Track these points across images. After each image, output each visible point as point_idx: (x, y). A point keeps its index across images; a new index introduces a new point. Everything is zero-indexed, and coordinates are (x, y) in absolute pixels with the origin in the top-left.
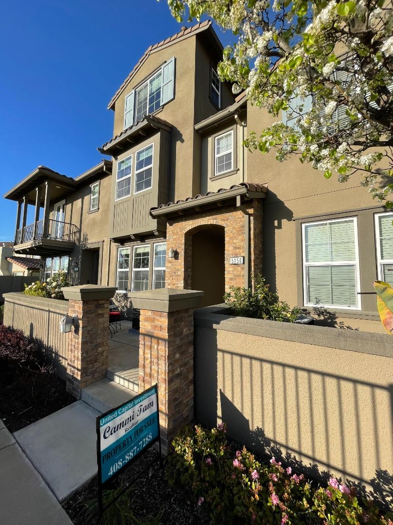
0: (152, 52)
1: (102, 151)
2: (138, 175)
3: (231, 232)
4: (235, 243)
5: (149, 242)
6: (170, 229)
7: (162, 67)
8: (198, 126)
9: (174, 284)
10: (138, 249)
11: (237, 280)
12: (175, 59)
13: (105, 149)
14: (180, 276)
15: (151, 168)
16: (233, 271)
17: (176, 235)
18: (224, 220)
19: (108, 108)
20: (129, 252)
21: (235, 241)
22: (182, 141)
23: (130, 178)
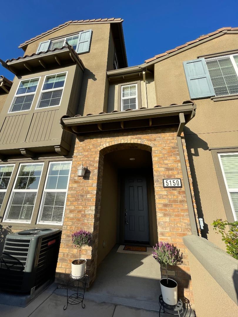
0: (71, 24)
1: (5, 65)
2: (44, 93)
3: (161, 153)
4: (167, 164)
5: (42, 160)
6: (79, 145)
7: (80, 33)
8: (110, 73)
9: (80, 211)
10: (26, 168)
11: (174, 206)
12: (92, 32)
13: (9, 64)
14: (89, 200)
15: (62, 90)
16: (166, 195)
17: (87, 151)
18: (151, 140)
19: (20, 47)
20: (12, 170)
21: (166, 162)
22: (95, 79)
23: (33, 95)
